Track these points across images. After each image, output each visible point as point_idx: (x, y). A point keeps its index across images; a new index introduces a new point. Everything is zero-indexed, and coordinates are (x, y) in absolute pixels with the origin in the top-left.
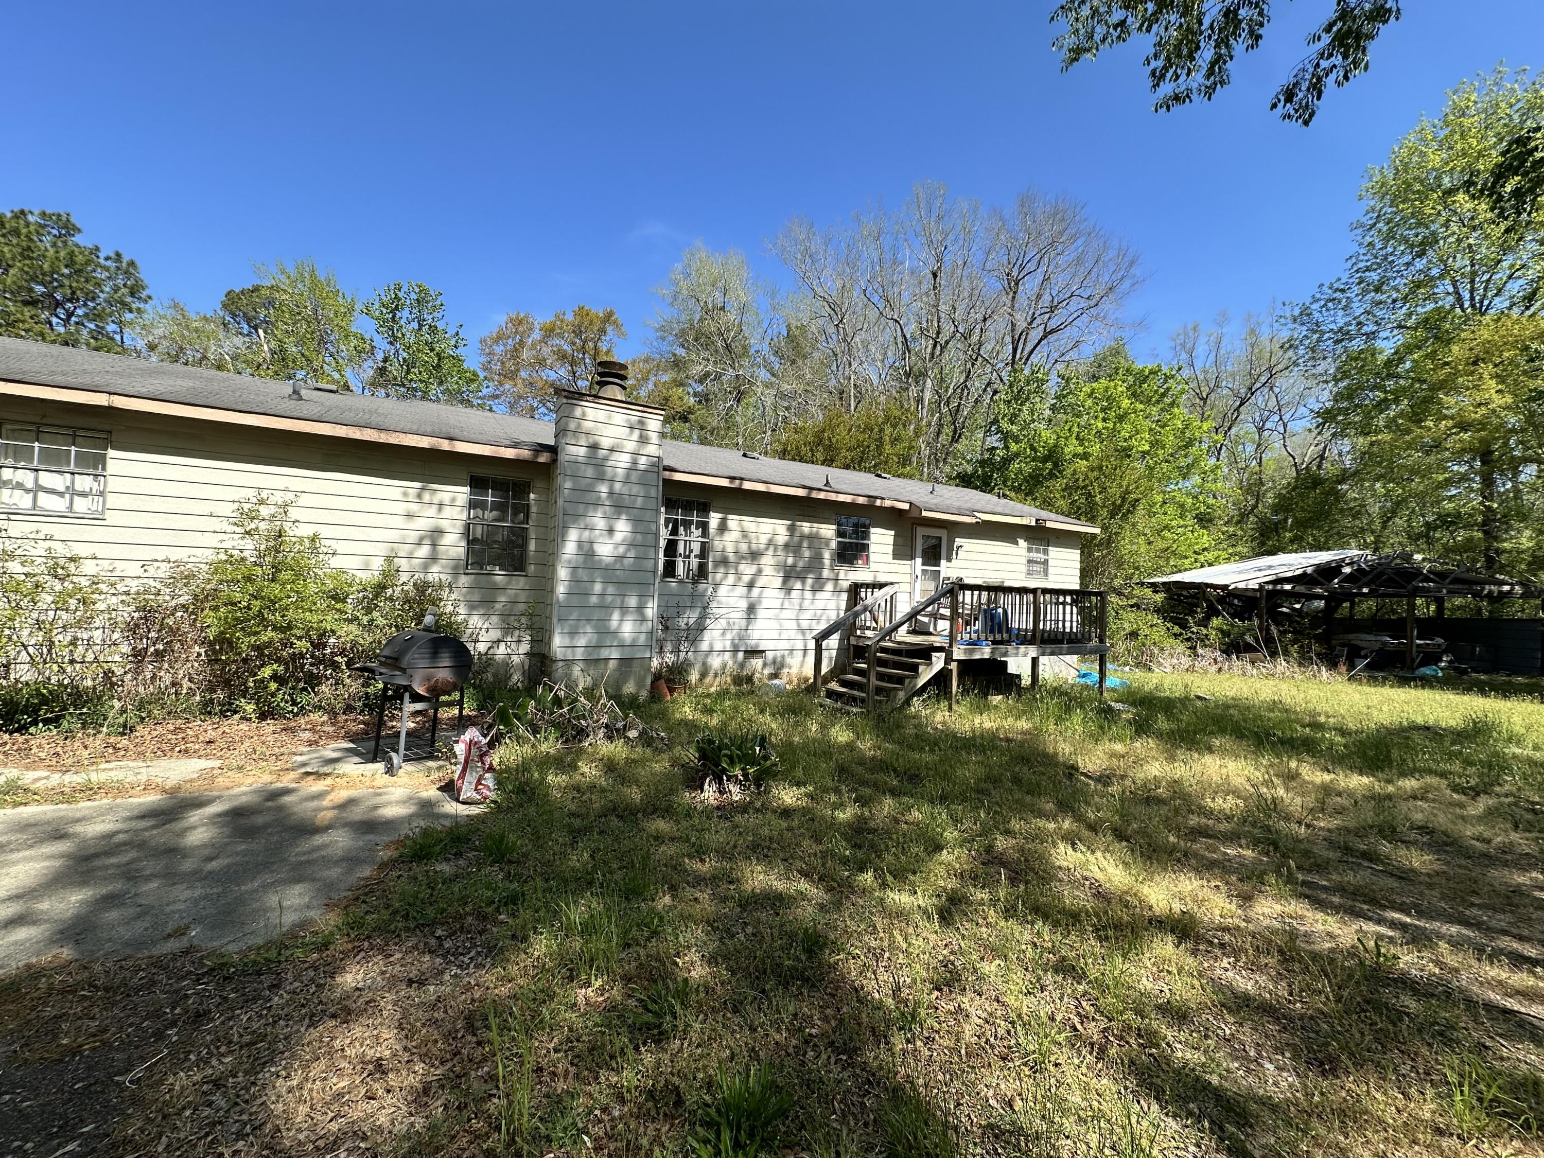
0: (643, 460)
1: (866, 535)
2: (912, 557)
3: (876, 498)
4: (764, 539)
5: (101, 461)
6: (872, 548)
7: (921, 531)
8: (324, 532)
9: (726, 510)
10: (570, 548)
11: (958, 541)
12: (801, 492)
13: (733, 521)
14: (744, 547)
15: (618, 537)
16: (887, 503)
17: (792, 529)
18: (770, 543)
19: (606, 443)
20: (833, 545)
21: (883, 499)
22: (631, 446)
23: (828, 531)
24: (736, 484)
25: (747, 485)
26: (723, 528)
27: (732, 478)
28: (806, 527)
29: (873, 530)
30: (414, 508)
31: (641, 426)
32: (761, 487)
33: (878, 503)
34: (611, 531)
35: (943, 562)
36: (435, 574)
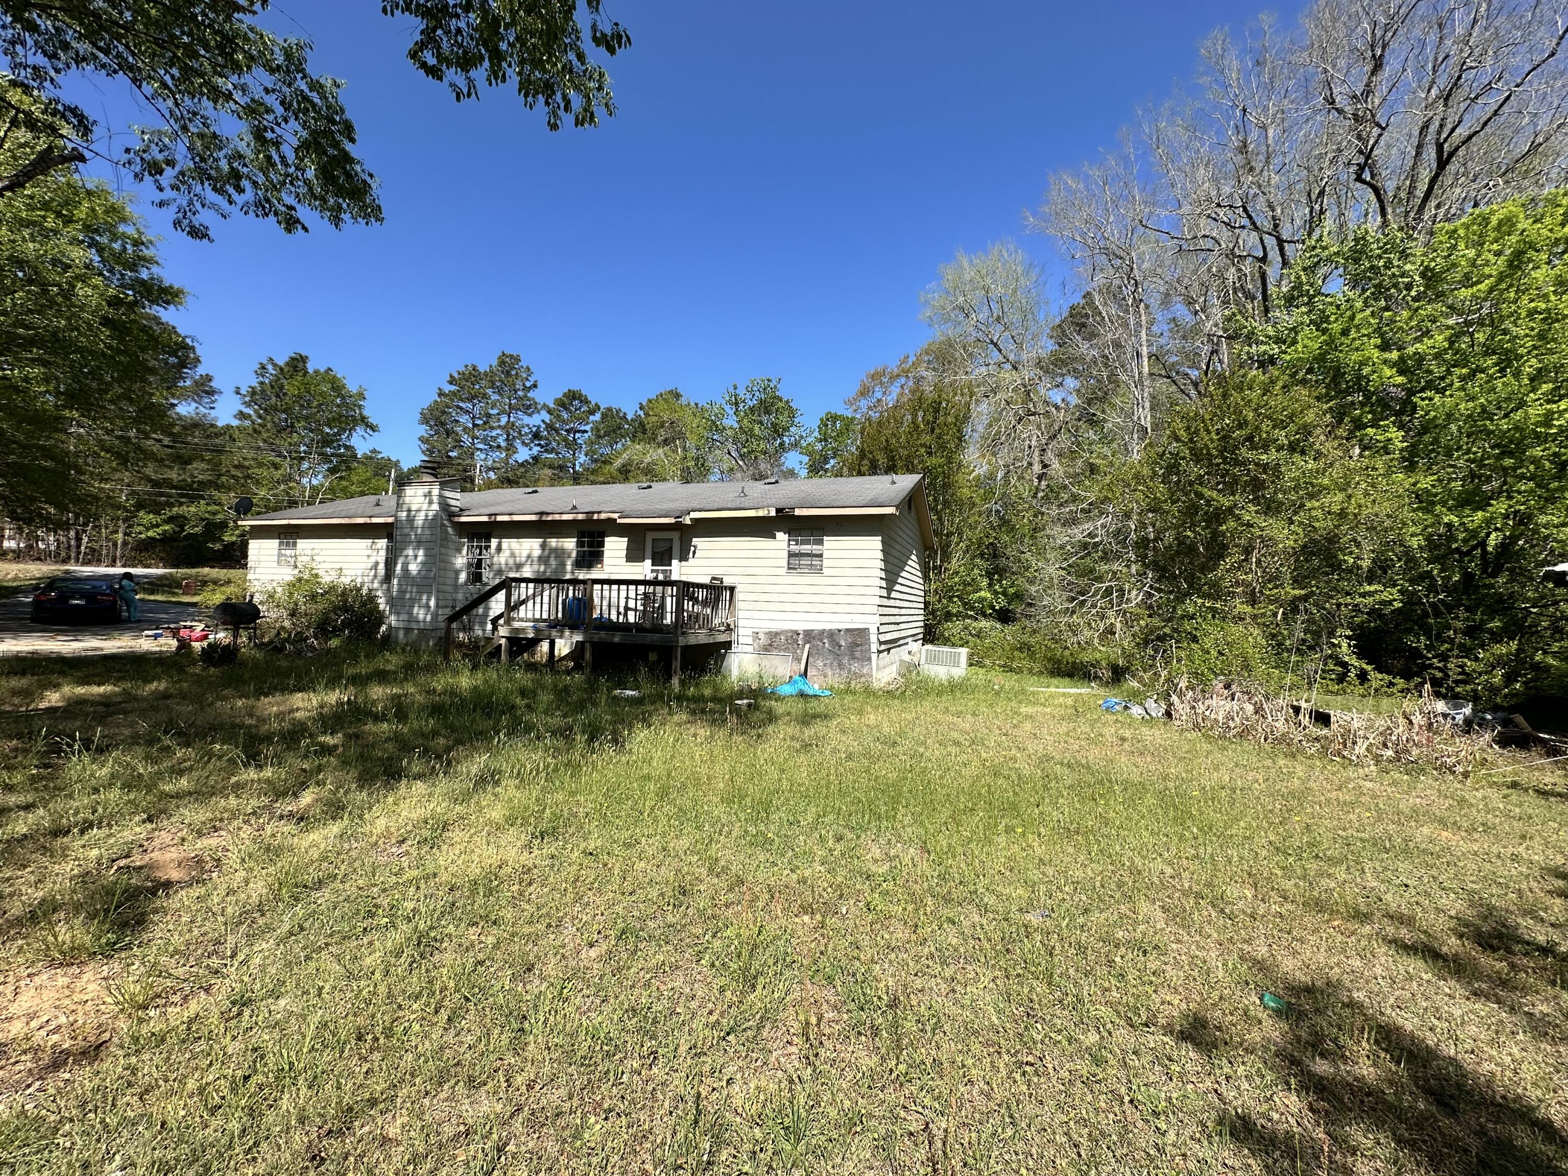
0: (431, 513)
1: (602, 544)
2: (642, 559)
3: (594, 513)
4: (525, 554)
5: (295, 544)
6: (606, 554)
7: (650, 536)
8: (344, 566)
9: (501, 537)
10: (399, 567)
11: (695, 541)
12: (533, 518)
13: (506, 543)
14: (511, 561)
15: (420, 559)
16: (603, 516)
17: (543, 546)
18: (529, 557)
19: (414, 507)
20: (574, 554)
21: (599, 512)
22: (425, 507)
23: (570, 544)
24: (493, 519)
25: (499, 518)
26: (499, 549)
27: (490, 515)
28: (553, 542)
29: (607, 539)
30: (369, 552)
31: (429, 494)
32: (506, 518)
33: (595, 517)
34: (416, 557)
35: (675, 562)
36: (376, 585)
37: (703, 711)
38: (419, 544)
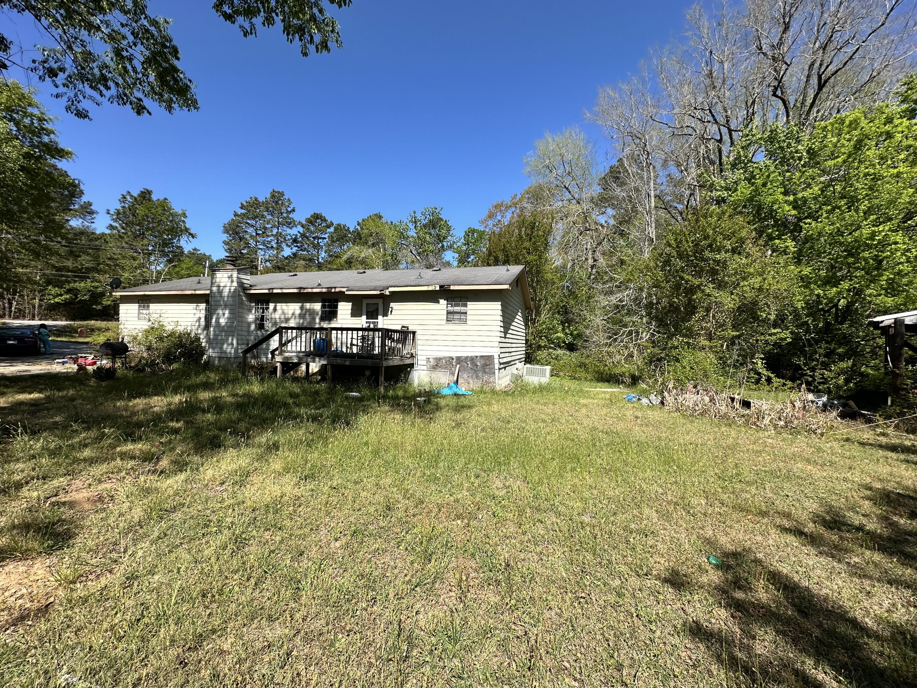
0: (232, 288)
1: (336, 307)
2: (361, 316)
3: (332, 288)
4: (291, 312)
5: (148, 307)
6: (339, 312)
7: (365, 302)
8: (179, 320)
9: (276, 302)
10: (214, 320)
11: (392, 305)
12: (295, 291)
13: (279, 306)
14: (283, 317)
15: (226, 316)
16: (337, 290)
17: (302, 308)
18: (293, 314)
19: (222, 284)
20: (320, 313)
21: (335, 288)
22: (229, 284)
23: (317, 306)
24: (271, 291)
25: (275, 291)
26: (275, 310)
27: (269, 289)
28: (308, 306)
29: (339, 304)
30: (195, 311)
31: (231, 277)
32: (279, 291)
33: (333, 290)
34: (224, 314)
35: (380, 317)
36: (200, 331)
37: (398, 405)
38: (226, 306)
